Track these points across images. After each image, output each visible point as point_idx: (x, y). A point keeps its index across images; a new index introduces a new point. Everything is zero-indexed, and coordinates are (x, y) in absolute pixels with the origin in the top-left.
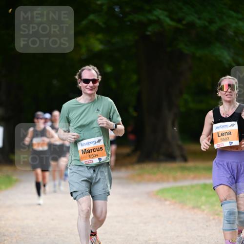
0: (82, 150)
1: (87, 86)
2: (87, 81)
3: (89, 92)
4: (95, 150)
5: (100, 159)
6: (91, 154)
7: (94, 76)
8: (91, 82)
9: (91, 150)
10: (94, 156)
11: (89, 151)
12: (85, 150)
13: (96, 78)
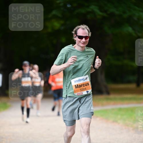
0: (75, 86)
1: (81, 41)
2: (81, 37)
3: (82, 45)
4: (84, 85)
5: (87, 92)
6: (81, 88)
7: (86, 34)
8: (84, 39)
9: (82, 85)
10: (83, 90)
11: (80, 86)
12: (77, 85)
13: (88, 35)
